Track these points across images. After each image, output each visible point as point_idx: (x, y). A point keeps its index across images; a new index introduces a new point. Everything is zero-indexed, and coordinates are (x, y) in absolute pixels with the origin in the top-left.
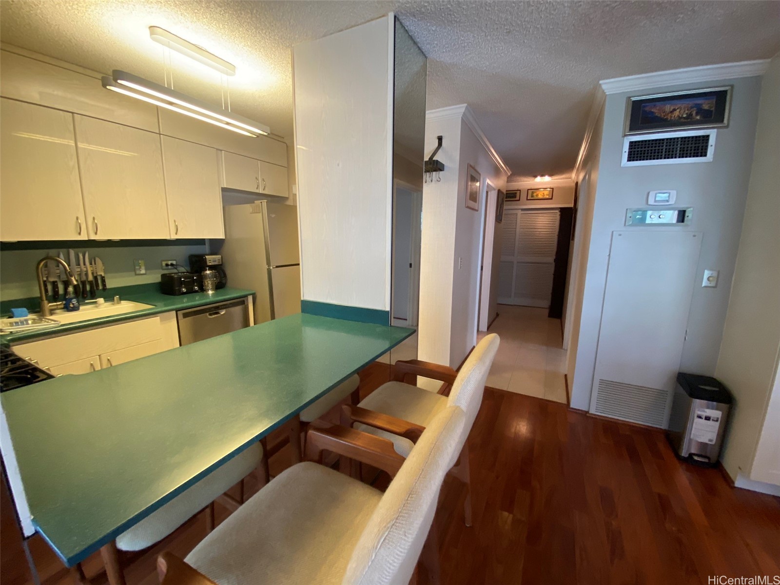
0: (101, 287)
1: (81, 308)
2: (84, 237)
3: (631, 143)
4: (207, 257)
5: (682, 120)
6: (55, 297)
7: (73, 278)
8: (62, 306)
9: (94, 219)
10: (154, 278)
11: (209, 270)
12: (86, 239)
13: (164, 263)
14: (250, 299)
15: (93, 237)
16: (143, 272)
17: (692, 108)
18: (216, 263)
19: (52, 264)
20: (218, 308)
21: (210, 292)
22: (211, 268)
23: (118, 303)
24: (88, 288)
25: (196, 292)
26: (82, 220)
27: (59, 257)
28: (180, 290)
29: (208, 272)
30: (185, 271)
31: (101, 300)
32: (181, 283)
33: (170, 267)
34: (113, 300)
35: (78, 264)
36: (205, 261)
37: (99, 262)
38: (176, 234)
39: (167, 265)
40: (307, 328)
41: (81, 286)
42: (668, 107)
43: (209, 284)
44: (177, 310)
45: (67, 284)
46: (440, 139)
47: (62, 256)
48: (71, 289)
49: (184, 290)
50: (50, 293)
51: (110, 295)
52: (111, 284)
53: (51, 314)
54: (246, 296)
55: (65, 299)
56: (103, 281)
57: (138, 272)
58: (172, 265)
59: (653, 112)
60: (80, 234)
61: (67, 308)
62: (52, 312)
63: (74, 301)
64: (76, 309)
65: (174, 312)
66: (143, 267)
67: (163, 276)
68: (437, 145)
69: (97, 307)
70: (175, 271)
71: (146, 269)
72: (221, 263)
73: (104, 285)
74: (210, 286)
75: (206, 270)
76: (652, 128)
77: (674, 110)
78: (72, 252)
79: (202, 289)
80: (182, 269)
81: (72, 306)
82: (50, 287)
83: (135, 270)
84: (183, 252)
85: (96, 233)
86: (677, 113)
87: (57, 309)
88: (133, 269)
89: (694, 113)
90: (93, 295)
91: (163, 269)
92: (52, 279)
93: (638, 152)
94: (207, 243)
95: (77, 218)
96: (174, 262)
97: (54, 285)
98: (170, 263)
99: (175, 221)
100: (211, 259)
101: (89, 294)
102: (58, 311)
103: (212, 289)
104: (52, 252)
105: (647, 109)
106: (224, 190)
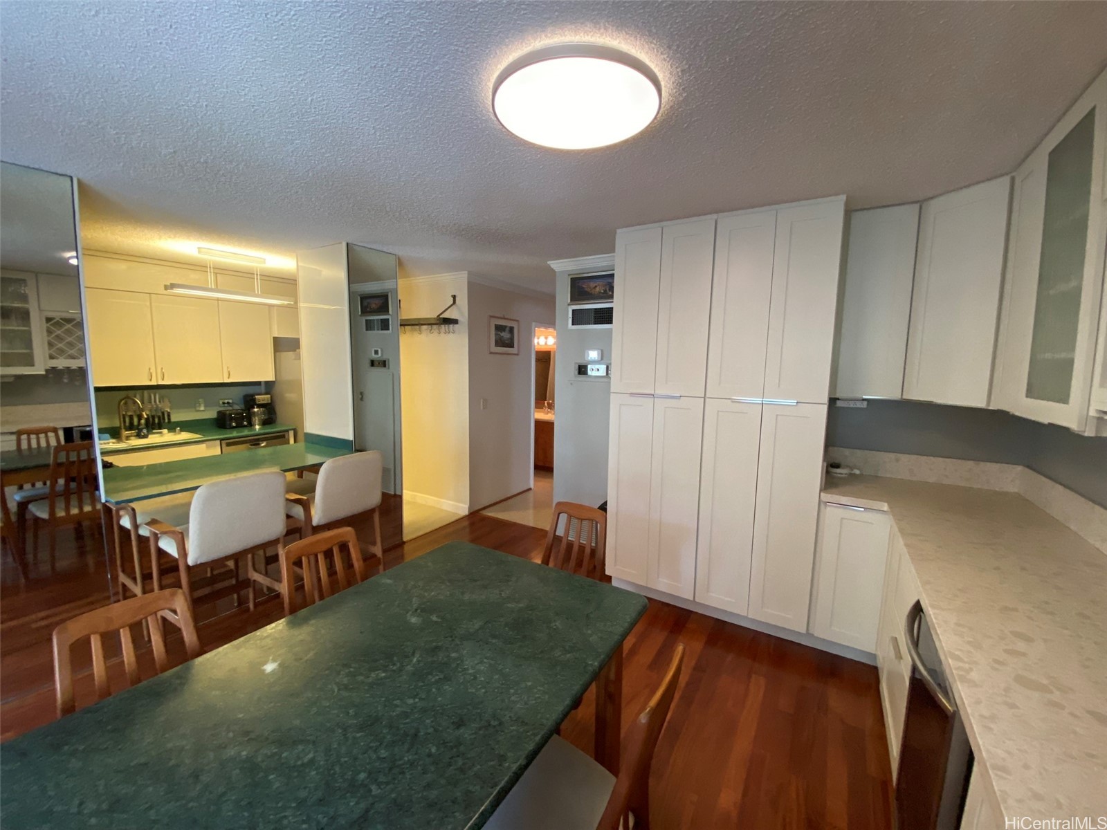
0: (166, 421)
1: (150, 436)
2: (154, 383)
3: (573, 311)
4: (256, 397)
5: (601, 295)
6: (131, 427)
7: (144, 413)
8: (135, 434)
9: (162, 368)
10: (212, 414)
11: (257, 408)
12: (156, 384)
13: (221, 402)
14: (291, 433)
15: (161, 383)
16: (202, 408)
17: (606, 285)
18: (265, 402)
19: (130, 402)
20: (258, 440)
21: (257, 427)
22: (259, 406)
23: (179, 434)
24: (156, 421)
25: (245, 426)
26: (153, 370)
27: (135, 397)
28: (230, 424)
29: (256, 410)
30: (239, 408)
31: (165, 431)
32: (232, 419)
33: (226, 405)
34: (175, 431)
35: (150, 402)
36: (254, 400)
37: (166, 401)
38: (229, 378)
39: (224, 403)
40: (309, 455)
41: (151, 419)
42: (592, 284)
43: (256, 420)
44: (221, 440)
45: (140, 417)
46: (454, 297)
47: (138, 396)
48: (143, 421)
49: (234, 424)
50: (127, 424)
51: (172, 427)
52: (174, 418)
53: (127, 440)
54: (287, 431)
55: (138, 429)
56: (169, 416)
57: (198, 409)
58: (228, 403)
59: (583, 288)
60: (151, 380)
61: (139, 436)
62: (128, 438)
63: (145, 431)
64: (145, 437)
65: (219, 441)
66: (202, 405)
67: (219, 413)
68: (452, 302)
69: (162, 436)
70: (231, 408)
71: (205, 406)
72: (270, 402)
73: (169, 419)
74: (257, 422)
75: (254, 408)
76: (584, 300)
77: (596, 286)
78: (146, 393)
79: (251, 425)
80: (236, 407)
81: (143, 434)
82: (127, 420)
83: (195, 408)
84: (239, 393)
85: (163, 380)
86: (597, 289)
87: (132, 436)
88: (193, 406)
89: (608, 289)
90: (160, 427)
91: (220, 407)
92: (130, 414)
93: (579, 317)
94: (263, 385)
95: (150, 369)
96: (230, 401)
97: (131, 417)
98: (226, 401)
99: (228, 368)
100: (262, 398)
101: (157, 426)
102: (132, 438)
103: (259, 425)
104: (131, 393)
105: (580, 284)
106: (275, 339)
